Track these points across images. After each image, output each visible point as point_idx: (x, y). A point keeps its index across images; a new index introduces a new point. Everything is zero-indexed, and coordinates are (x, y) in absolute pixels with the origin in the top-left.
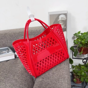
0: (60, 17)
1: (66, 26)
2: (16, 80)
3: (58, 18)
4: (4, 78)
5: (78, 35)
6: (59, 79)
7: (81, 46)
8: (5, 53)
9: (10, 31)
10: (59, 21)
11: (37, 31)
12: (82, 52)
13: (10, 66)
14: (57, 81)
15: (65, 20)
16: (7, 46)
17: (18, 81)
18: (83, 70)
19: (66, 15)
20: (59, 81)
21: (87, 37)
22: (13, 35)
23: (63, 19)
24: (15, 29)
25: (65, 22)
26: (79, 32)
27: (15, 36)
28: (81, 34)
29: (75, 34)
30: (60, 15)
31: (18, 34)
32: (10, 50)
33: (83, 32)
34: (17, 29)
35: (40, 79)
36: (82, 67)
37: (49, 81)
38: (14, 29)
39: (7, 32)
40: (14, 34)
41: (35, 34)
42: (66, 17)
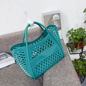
0: (54, 17)
1: (60, 24)
2: (24, 83)
3: (52, 18)
4: (11, 84)
5: (72, 32)
6: (66, 74)
7: (77, 41)
8: (4, 59)
9: (5, 36)
10: (53, 21)
11: (33, 33)
12: (78, 47)
13: (13, 71)
14: (65, 77)
15: (59, 19)
16: (3, 52)
17: (26, 84)
18: (80, 64)
19: (59, 14)
20: (67, 76)
21: (81, 33)
22: (8, 40)
23: (57, 19)
24: (10, 34)
25: (59, 21)
26: (72, 29)
27: (12, 41)
28: (74, 30)
29: (69, 32)
30: (53, 15)
31: (14, 37)
32: (8, 55)
33: (76, 29)
34: (11, 33)
35: (48, 78)
36: (79, 61)
37: (58, 78)
38: (8, 34)
39: (2, 38)
40: (10, 38)
41: (31, 36)
42: (60, 17)
